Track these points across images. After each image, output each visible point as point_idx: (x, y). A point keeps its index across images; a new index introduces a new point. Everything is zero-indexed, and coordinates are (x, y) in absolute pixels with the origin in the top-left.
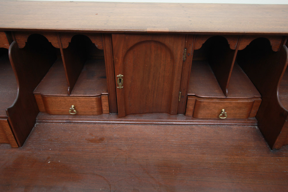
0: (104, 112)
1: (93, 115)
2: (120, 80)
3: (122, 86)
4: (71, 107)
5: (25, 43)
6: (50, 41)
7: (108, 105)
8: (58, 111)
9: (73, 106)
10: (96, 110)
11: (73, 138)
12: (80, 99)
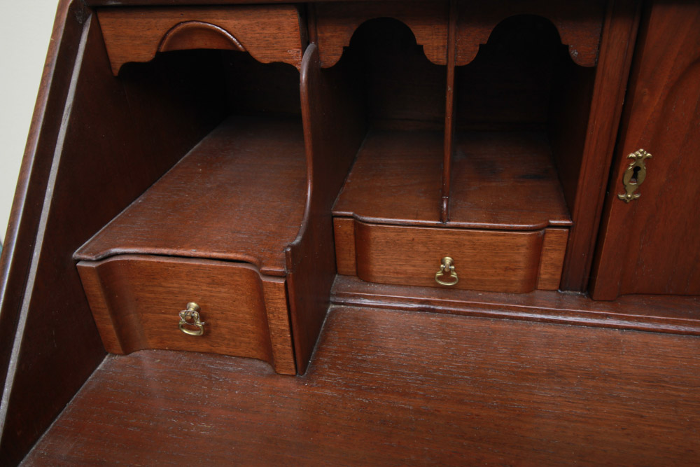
0: (540, 286)
1: (506, 292)
2: (636, 169)
3: (635, 193)
4: (443, 263)
5: (340, 51)
6: (419, 42)
7: (561, 264)
8: (397, 273)
9: (448, 260)
10: (520, 275)
11: (456, 362)
12: (476, 238)
